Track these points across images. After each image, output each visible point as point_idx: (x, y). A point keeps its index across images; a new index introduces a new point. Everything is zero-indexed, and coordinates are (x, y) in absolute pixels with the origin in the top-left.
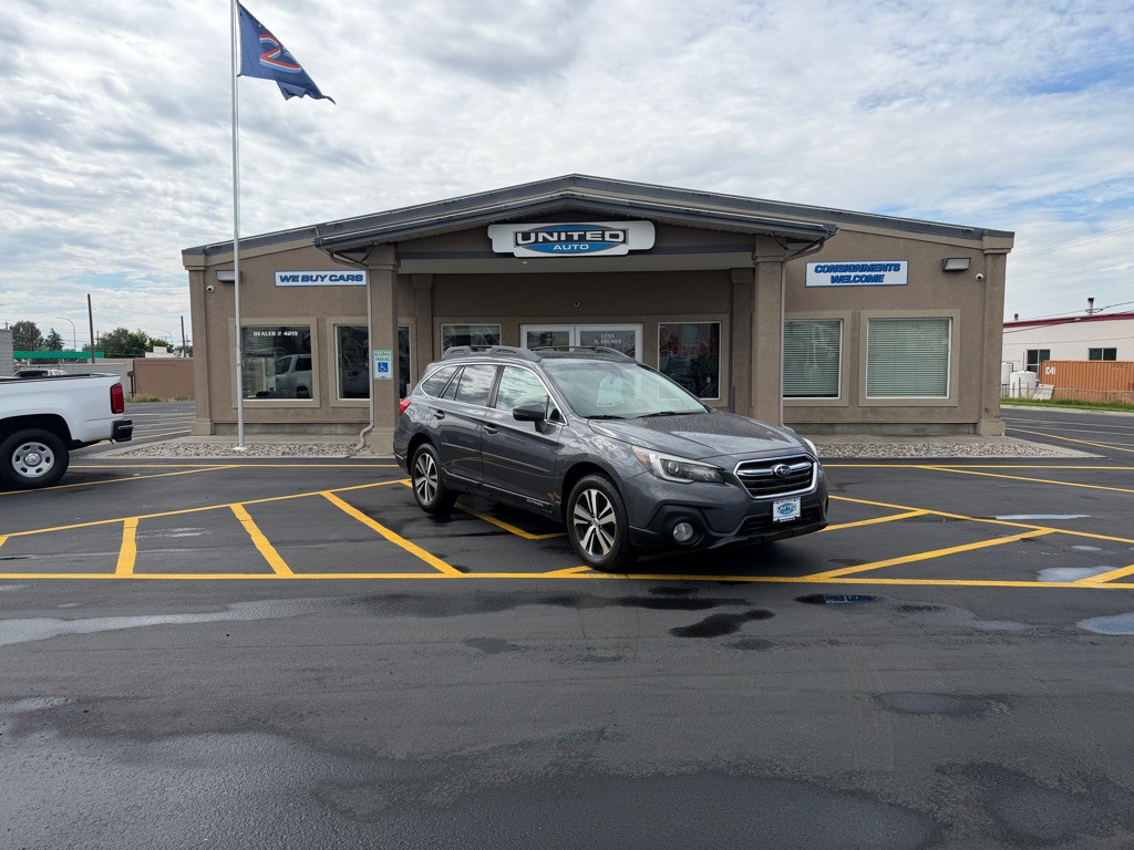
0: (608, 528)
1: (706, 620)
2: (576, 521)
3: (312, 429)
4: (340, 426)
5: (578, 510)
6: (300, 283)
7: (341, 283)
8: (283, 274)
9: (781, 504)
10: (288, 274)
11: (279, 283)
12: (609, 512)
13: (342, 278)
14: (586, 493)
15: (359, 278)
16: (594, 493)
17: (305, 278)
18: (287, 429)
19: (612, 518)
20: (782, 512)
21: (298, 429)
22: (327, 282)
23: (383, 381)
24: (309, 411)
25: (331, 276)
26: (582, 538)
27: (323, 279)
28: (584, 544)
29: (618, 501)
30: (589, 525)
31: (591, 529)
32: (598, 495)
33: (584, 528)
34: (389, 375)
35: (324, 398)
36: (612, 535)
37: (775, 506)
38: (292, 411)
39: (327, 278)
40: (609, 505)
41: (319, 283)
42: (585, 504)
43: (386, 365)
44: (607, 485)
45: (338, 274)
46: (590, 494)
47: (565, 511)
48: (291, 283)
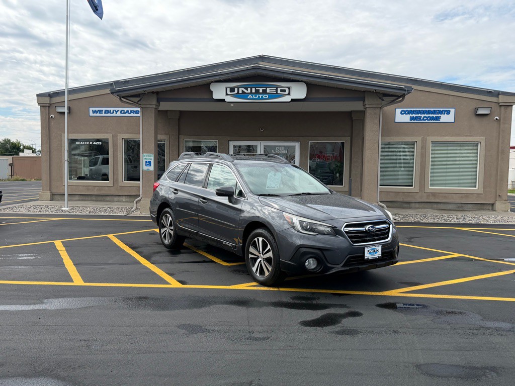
0: (268, 260)
1: (322, 316)
2: (250, 256)
3: (108, 198)
4: (124, 197)
5: (252, 250)
6: (103, 114)
7: (127, 115)
8: (94, 109)
9: (370, 249)
10: (97, 109)
11: (91, 114)
12: (269, 251)
13: (127, 112)
14: (256, 239)
15: (137, 112)
16: (261, 239)
17: (106, 112)
18: (94, 198)
19: (270, 254)
20: (370, 253)
21: (100, 198)
22: (119, 114)
23: (148, 172)
24: (107, 188)
25: (121, 111)
26: (254, 266)
27: (116, 112)
28: (254, 269)
29: (274, 245)
30: (258, 258)
31: (259, 260)
32: (263, 241)
33: (255, 260)
34: (152, 168)
35: (115, 181)
36: (270, 264)
37: (366, 250)
38: (97, 188)
39: (119, 112)
40: (269, 247)
41: (114, 114)
42: (255, 246)
43: (150, 162)
44: (268, 235)
45: (126, 109)
46: (258, 240)
47: (244, 250)
48: (98, 114)
